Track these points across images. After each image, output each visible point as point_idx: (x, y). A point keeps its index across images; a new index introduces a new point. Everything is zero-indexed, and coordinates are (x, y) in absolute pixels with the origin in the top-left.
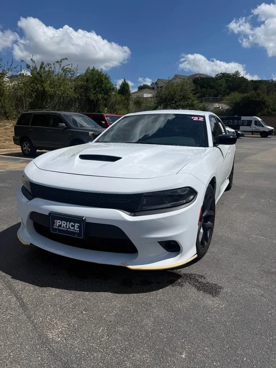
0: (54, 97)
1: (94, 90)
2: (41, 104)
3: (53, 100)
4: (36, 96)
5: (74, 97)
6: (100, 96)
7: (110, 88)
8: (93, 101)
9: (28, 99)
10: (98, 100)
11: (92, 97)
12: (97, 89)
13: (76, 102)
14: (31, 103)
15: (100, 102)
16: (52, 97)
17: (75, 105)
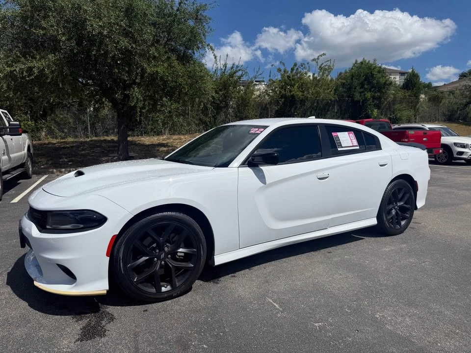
0: (305, 102)
1: (361, 88)
2: (289, 111)
3: (304, 105)
4: (284, 103)
5: (331, 100)
6: (369, 95)
7: (385, 83)
8: (359, 102)
9: (274, 106)
10: (365, 100)
11: (357, 97)
12: (366, 86)
13: (334, 105)
14: (277, 110)
15: (369, 102)
16: (303, 102)
17: (332, 109)
